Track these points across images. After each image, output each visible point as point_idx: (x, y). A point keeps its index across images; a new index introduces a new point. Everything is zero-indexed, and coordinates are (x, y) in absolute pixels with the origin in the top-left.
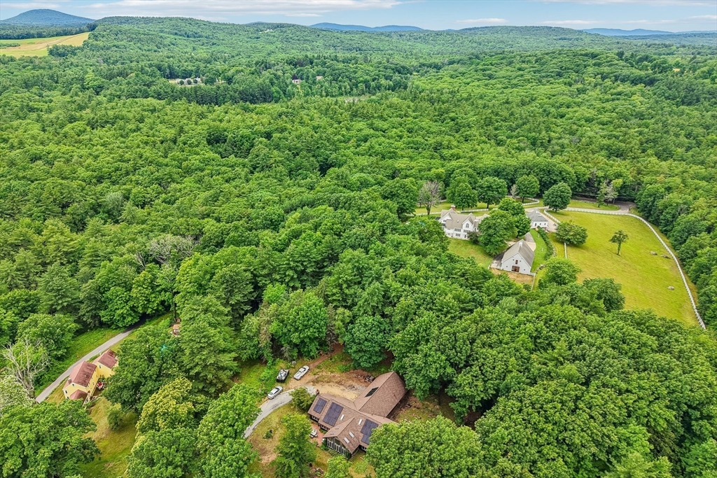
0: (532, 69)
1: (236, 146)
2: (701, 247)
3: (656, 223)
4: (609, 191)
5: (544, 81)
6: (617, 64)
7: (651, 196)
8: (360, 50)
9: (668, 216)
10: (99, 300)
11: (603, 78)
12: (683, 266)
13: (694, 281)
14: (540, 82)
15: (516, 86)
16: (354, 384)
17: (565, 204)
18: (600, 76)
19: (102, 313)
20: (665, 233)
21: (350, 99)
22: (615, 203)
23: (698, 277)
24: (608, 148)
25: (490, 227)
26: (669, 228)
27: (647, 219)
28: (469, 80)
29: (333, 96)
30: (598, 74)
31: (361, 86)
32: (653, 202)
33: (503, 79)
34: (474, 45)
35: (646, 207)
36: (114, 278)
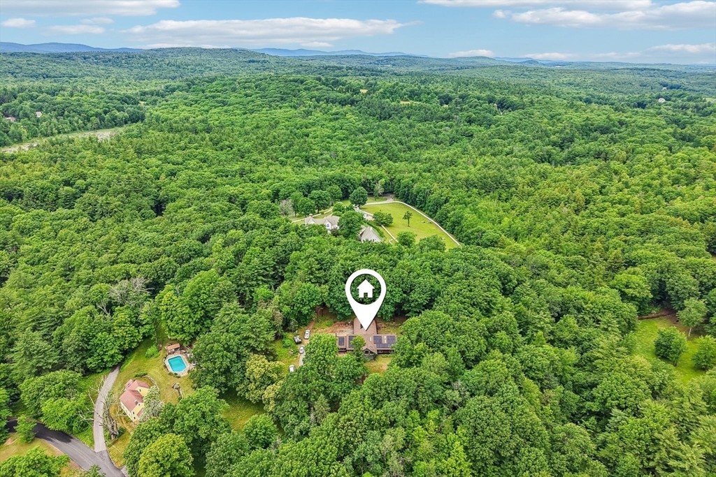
0: (258, 95)
1: (37, 199)
2: (449, 212)
3: (413, 204)
4: (379, 188)
5: (273, 104)
6: (321, 89)
7: (405, 187)
8: (47, 77)
9: (421, 198)
10: (85, 350)
11: (318, 101)
12: (442, 226)
13: (452, 233)
14: (271, 106)
15: (252, 112)
16: (343, 329)
17: (365, 201)
18: (314, 99)
19: (89, 360)
20: (420, 209)
21: (88, 134)
22: (384, 196)
23: (454, 229)
24: (358, 158)
25: (348, 223)
26: (423, 205)
27: (406, 202)
28: (206, 108)
29: (65, 133)
30: (312, 98)
31: (95, 120)
32: (408, 190)
33: (237, 105)
34: (174, 68)
35: (404, 195)
36: (95, 326)
